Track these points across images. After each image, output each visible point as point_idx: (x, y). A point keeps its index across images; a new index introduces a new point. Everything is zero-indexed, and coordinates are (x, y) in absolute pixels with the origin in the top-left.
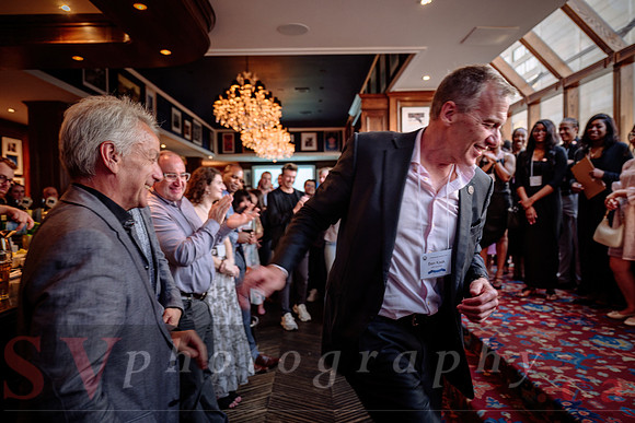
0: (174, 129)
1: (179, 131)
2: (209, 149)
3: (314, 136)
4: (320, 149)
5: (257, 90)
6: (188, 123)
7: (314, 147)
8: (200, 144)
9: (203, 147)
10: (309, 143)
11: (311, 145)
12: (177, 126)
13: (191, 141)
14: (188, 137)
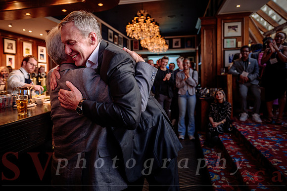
5: (147, 19)
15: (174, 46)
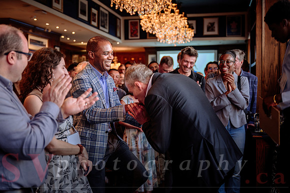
0: (81, 16)
1: (86, 18)
2: (116, 35)
3: (216, 21)
4: (222, 34)
6: (94, 11)
7: (216, 33)
8: (107, 31)
9: (109, 33)
10: (211, 28)
11: (213, 30)
12: (84, 13)
13: (98, 28)
14: (95, 24)
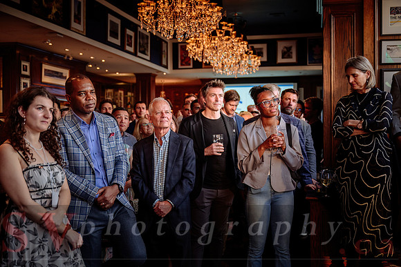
0: (110, 39)
1: (118, 42)
6: (129, 32)
8: (148, 58)
9: (151, 61)
10: (287, 54)
11: (290, 57)
12: (114, 35)
13: (135, 54)
14: (131, 49)
15: (280, 60)
